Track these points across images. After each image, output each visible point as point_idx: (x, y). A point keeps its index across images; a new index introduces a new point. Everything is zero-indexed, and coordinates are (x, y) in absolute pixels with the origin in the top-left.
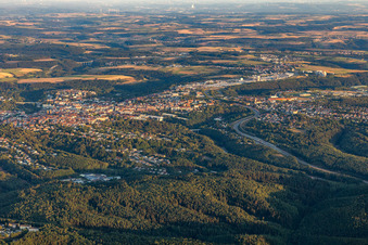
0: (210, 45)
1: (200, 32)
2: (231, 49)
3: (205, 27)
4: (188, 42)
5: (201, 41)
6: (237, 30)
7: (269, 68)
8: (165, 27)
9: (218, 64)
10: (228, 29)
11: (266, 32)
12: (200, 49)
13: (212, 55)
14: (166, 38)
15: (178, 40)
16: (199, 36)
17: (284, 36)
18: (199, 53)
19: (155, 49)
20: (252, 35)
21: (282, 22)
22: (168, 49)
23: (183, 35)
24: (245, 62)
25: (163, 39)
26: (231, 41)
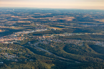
0: (21, 21)
1: (17, 17)
2: (27, 22)
3: (19, 15)
4: (14, 20)
5: (18, 20)
6: (28, 17)
7: (40, 27)
8: (7, 15)
9: (25, 26)
10: (25, 16)
11: (36, 17)
12: (19, 22)
13: (23, 23)
14: (8, 18)
15: (11, 19)
16: (17, 18)
17: (41, 18)
18: (19, 23)
19: (5, 22)
20: (32, 18)
21: (39, 15)
22: (9, 22)
23: (13, 18)
24: (32, 26)
25: (7, 19)
26: (26, 20)
